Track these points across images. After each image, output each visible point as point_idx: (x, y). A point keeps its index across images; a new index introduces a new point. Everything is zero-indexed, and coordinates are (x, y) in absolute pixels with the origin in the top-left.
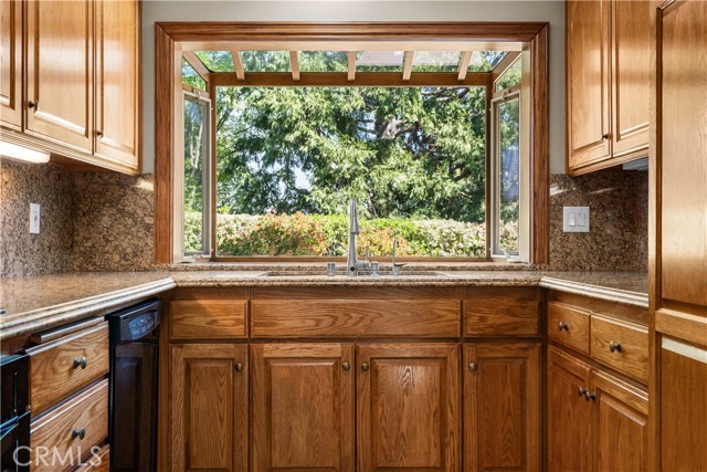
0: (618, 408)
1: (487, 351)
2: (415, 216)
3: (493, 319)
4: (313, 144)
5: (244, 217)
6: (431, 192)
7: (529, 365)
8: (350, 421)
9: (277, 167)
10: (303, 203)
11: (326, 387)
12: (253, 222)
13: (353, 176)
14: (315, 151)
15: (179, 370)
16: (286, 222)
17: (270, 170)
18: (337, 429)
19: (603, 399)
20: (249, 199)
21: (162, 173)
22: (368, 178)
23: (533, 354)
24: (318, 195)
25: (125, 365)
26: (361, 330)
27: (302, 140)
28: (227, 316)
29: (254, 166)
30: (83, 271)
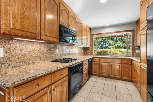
0: (138, 72)
1: (125, 65)
2: (121, 49)
3: (125, 62)
4: (108, 41)
5: (100, 49)
6: (123, 46)
7: (130, 67)
8: (109, 70)
9: (104, 44)
10: (107, 48)
11: (107, 67)
12: (101, 50)
13: (113, 44)
14: (108, 42)
15: (93, 64)
16: (105, 50)
17: (103, 44)
18: (108, 71)
19: (137, 71)
20: (101, 47)
21: (92, 47)
22: (115, 45)
23: (130, 66)
24: (109, 47)
25: (89, 63)
26: (110, 62)
27: (107, 41)
28: (98, 60)
29: (102, 44)
30: (86, 55)
